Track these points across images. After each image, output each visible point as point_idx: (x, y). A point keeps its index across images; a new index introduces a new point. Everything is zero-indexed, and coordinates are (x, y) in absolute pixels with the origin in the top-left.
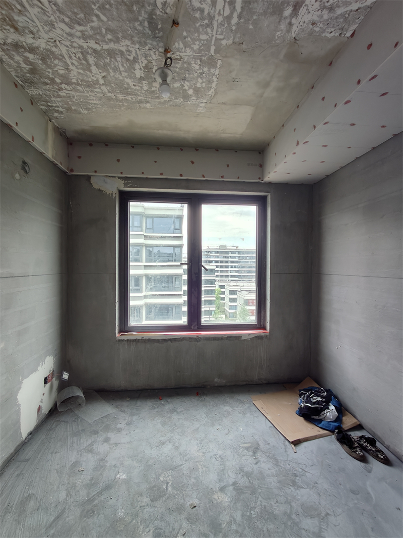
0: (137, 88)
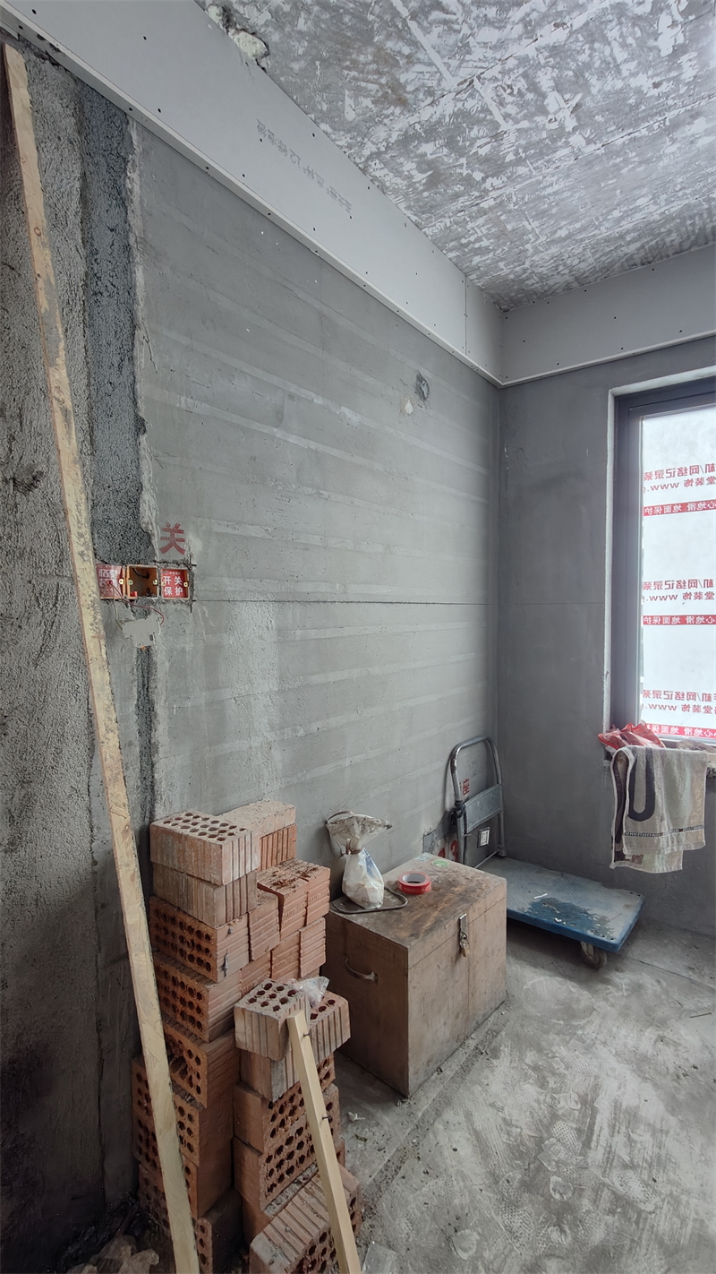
0: (664, 88)
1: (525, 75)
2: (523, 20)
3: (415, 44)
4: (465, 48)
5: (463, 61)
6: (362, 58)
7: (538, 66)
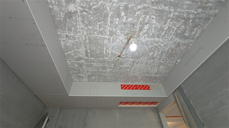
1: (164, 36)
2: (157, 44)
3: (168, 50)
4: (165, 45)
5: (167, 44)
6: (174, 52)
7: (162, 36)
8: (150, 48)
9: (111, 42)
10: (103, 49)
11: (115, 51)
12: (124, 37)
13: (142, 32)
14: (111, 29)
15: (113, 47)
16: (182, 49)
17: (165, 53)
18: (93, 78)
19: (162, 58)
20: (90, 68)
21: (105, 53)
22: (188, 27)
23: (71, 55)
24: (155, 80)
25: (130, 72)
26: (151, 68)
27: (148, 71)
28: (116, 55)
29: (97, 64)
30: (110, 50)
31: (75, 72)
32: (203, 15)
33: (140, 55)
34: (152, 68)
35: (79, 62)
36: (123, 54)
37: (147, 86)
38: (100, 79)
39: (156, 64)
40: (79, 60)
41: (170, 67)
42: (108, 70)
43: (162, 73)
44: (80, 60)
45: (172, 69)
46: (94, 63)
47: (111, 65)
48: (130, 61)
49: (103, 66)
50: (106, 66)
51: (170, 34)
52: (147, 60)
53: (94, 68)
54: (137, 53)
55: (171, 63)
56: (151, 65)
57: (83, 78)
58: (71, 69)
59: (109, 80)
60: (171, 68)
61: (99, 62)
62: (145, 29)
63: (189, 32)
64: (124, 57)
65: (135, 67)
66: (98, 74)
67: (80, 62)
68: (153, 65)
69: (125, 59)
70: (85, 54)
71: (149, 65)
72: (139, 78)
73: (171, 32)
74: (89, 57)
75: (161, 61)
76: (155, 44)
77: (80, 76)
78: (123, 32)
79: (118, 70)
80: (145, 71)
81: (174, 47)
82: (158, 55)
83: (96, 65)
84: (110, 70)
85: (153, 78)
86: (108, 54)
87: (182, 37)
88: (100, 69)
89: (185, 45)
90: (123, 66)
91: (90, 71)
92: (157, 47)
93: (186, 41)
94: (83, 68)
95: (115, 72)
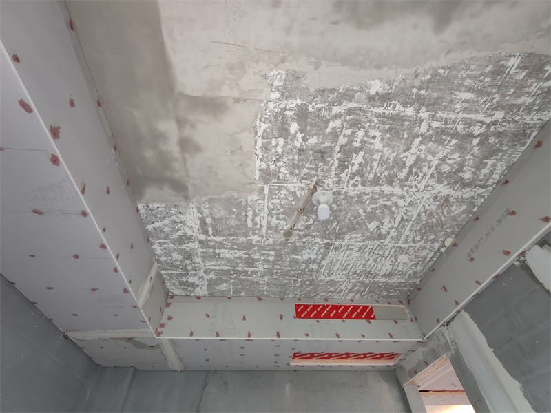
1: (407, 180)
2: (389, 200)
3: (419, 215)
4: (411, 204)
5: (415, 200)
6: (434, 220)
7: (401, 181)
8: (369, 210)
9: (266, 197)
10: (246, 216)
11: (278, 219)
12: (300, 185)
13: (346, 171)
14: (264, 166)
15: (273, 210)
16: (456, 212)
17: (411, 223)
18: (221, 286)
19: (403, 236)
20: (213, 263)
21: (250, 224)
22: (468, 157)
23: (162, 231)
24: (386, 293)
25: (317, 271)
26: (375, 261)
27: (368, 270)
28: (281, 229)
29: (232, 251)
30: (264, 218)
31: (174, 272)
32: (508, 125)
33: (345, 229)
34: (378, 260)
35: (183, 247)
36: (298, 226)
37: (365, 308)
38: (241, 289)
39: (388, 251)
40: (185, 244)
41: (426, 258)
42: (261, 267)
43: (405, 275)
44: (188, 243)
45: (430, 264)
46: (222, 251)
47: (269, 255)
48: (317, 245)
49: (246, 256)
50: (256, 257)
51: (421, 175)
52: (363, 241)
53: (223, 262)
54: (336, 223)
55: (428, 247)
56: (373, 253)
57: (194, 288)
58: (163, 264)
59: (264, 291)
60: (429, 261)
61: (235, 247)
62: (353, 164)
63: (473, 170)
64: (301, 233)
65: (331, 258)
66: (235, 279)
67: (187, 249)
68: (381, 253)
69: (304, 240)
70: (198, 229)
71: (370, 253)
72: (343, 287)
73: (425, 169)
74: (209, 236)
75: (400, 244)
76: (381, 202)
77: (187, 281)
78: (297, 171)
79: (286, 266)
80: (360, 268)
81: (434, 207)
82: (393, 227)
83: (229, 256)
84: (266, 267)
85: (380, 287)
86: (258, 226)
87: (456, 183)
88: (240, 265)
89: (464, 202)
90: (299, 257)
91: (213, 270)
92: (389, 209)
93: (467, 193)
94: (194, 263)
95: (279, 271)
